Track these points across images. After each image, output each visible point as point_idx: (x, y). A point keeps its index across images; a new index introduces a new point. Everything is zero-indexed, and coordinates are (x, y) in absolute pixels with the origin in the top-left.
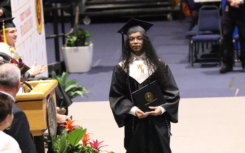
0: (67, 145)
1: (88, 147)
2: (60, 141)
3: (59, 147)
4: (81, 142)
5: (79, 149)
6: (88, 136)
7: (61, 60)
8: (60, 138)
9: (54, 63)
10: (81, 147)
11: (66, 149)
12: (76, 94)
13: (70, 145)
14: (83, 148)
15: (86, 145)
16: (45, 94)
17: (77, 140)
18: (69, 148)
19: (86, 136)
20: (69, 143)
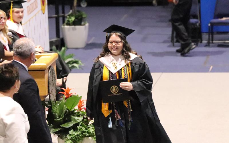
0: (64, 109)
1: (83, 112)
2: (58, 105)
3: (58, 111)
4: (76, 107)
5: (75, 114)
6: (82, 103)
7: (61, 36)
8: (58, 103)
9: (54, 39)
10: (76, 111)
11: (64, 113)
12: (73, 67)
13: (68, 109)
14: (78, 113)
15: (81, 110)
16: (47, 65)
17: (74, 105)
18: (66, 111)
19: (81, 102)
20: (66, 108)
